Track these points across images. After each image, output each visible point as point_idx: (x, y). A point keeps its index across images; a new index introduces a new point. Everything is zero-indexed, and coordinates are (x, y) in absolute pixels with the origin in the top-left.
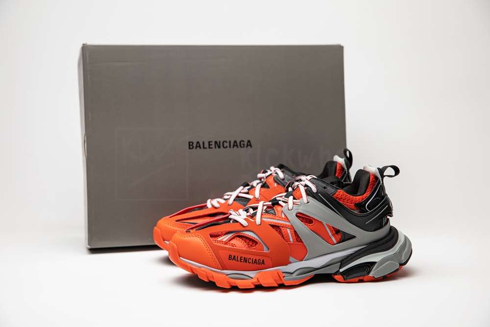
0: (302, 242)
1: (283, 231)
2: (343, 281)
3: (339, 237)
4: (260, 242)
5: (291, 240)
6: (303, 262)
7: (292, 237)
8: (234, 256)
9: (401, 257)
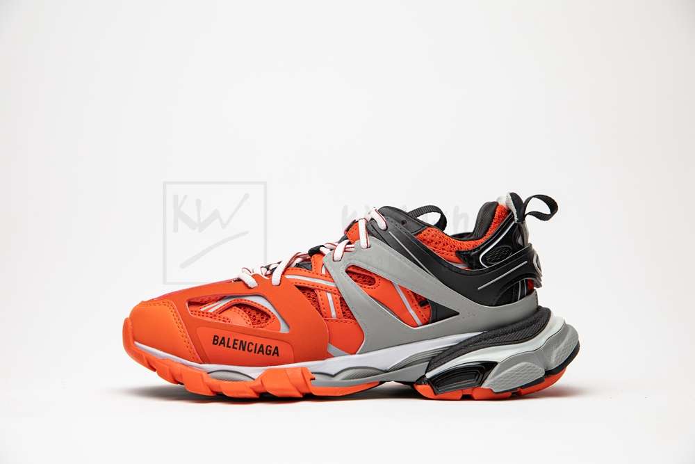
0: (355, 319)
1: (319, 298)
2: (431, 394)
3: (427, 312)
4: (274, 316)
5: (333, 314)
6: (356, 356)
7: (336, 308)
8: (223, 338)
9: (550, 356)
